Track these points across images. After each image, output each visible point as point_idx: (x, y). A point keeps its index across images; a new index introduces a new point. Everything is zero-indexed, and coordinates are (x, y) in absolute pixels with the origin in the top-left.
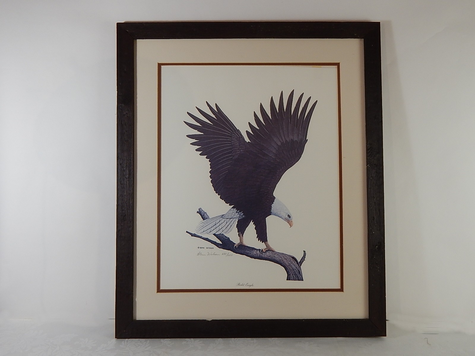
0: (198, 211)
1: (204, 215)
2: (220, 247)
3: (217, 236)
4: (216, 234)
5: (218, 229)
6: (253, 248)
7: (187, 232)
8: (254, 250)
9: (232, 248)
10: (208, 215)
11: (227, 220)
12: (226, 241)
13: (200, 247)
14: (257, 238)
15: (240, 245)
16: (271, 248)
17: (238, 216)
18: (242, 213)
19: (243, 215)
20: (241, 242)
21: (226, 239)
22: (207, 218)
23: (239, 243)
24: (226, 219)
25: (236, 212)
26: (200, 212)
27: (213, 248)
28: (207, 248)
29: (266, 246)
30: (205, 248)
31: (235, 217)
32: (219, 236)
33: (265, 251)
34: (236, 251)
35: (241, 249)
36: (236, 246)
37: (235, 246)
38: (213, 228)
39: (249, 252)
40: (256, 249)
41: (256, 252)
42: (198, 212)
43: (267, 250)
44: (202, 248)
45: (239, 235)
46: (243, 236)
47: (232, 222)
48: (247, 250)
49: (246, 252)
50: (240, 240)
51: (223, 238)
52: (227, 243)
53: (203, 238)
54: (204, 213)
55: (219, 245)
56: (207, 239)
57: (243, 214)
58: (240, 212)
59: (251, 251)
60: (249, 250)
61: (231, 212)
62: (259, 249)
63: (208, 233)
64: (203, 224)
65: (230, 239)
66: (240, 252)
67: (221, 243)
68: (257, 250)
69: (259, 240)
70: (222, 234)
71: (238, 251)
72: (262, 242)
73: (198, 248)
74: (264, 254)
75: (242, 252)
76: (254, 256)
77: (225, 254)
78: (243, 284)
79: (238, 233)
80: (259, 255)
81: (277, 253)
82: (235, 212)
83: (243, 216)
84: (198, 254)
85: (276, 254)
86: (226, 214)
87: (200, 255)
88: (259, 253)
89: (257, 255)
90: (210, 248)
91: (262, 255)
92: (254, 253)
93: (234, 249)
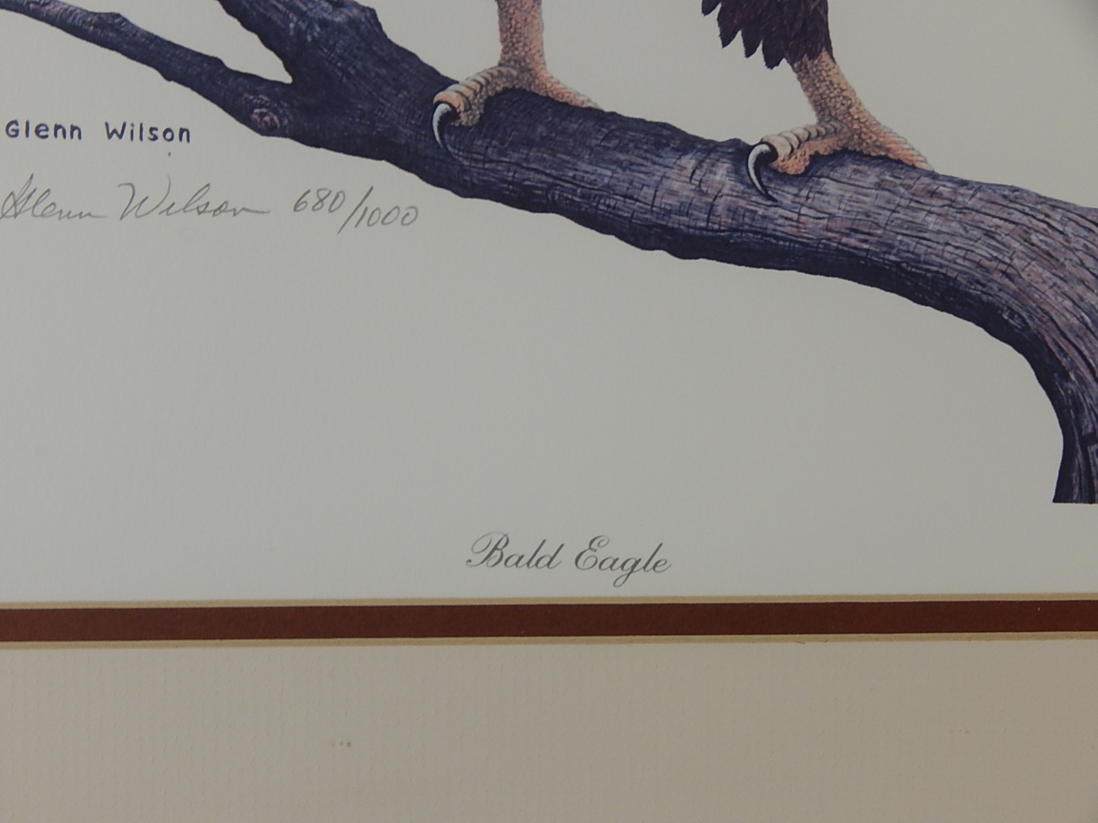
2: (267, 119)
6: (665, 132)
8: (676, 150)
9: (409, 132)
12: (332, 50)
13: (27, 123)
14: (706, 10)
15: (505, 90)
16: (867, 124)
20: (516, 61)
21: (338, 19)
23: (492, 75)
27: (182, 131)
28: (115, 131)
29: (821, 106)
30: (94, 132)
33: (795, 166)
34: (464, 170)
35: (514, 146)
36: (452, 114)
37: (442, 108)
39: (609, 173)
40: (688, 143)
41: (693, 173)
43: (822, 147)
44: (57, 127)
48: (591, 149)
49: (574, 177)
50: (503, 41)
51: (302, 15)
52: (349, 76)
53: (70, 12)
55: (256, 93)
56: (118, 31)
59: (640, 161)
60: (615, 149)
62: (735, 143)
65: (379, 25)
66: (505, 181)
67: (271, 68)
68: (708, 149)
69: (726, 40)
71: (476, 161)
72: (771, 62)
73: (12, 129)
74: (786, 194)
75: (532, 179)
76: (676, 221)
77: (327, 200)
78: (548, 550)
80: (732, 211)
81: (945, 190)
85: (933, 194)
87: (38, 210)
88: (725, 191)
89: (712, 205)
90: (146, 133)
91: (761, 211)
92: (676, 185)
93: (438, 139)
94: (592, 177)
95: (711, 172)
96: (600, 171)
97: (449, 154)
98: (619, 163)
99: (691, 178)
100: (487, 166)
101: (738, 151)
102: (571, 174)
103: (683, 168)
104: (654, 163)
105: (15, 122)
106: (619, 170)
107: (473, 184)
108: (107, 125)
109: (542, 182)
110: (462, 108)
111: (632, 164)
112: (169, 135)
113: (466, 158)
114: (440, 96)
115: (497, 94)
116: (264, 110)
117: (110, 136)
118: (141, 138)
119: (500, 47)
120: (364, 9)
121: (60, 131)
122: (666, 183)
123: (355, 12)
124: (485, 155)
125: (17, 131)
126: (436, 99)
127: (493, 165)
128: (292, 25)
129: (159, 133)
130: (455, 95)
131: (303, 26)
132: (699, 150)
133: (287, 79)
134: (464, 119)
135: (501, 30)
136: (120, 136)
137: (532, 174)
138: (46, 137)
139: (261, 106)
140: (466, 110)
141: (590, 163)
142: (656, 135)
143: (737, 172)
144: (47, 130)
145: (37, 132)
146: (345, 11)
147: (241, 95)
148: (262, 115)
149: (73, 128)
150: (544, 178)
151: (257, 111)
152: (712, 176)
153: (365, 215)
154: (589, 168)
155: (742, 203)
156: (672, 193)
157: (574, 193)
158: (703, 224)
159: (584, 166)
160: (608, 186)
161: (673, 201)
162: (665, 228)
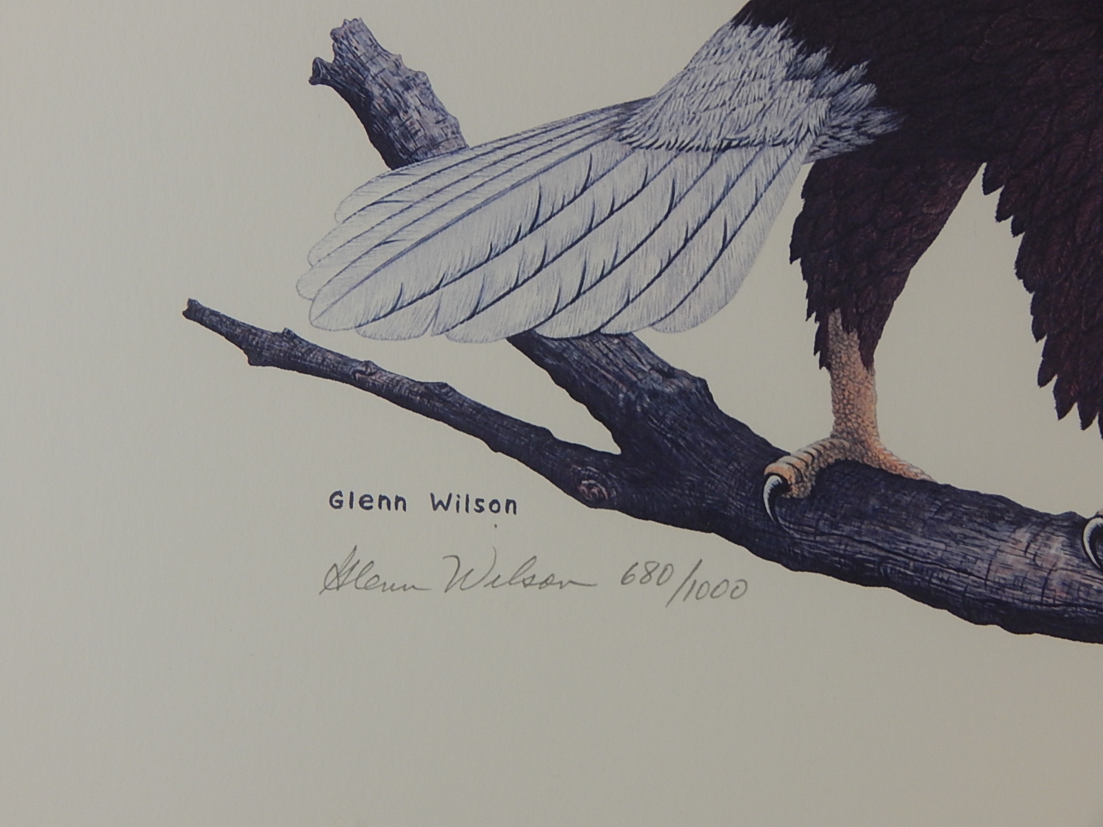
0: (329, 58)
1: (394, 111)
2: (595, 490)
3: (558, 356)
4: (538, 331)
5: (567, 273)
6: (1000, 505)
7: (194, 312)
8: (1011, 523)
9: (738, 504)
10: (448, 109)
11: (679, 161)
12: (662, 419)
13: (352, 494)
14: (1042, 382)
15: (837, 462)
17: (814, 123)
18: (864, 81)
19: (875, 104)
20: (848, 433)
21: (668, 390)
22: (434, 144)
23: (824, 447)
24: (663, 156)
25: (794, 73)
26: (345, 75)
27: (508, 502)
28: (441, 502)
30: (419, 504)
31: (773, 124)
32: (587, 362)
34: (795, 543)
35: (846, 519)
36: (783, 486)
37: (773, 480)
38: (505, 270)
39: (942, 546)
40: (1023, 516)
41: (1028, 547)
42: (321, 74)
44: (382, 498)
45: (822, 344)
46: (868, 362)
47: (742, 195)
48: (925, 522)
49: (907, 551)
50: (836, 412)
51: (632, 386)
52: (678, 447)
53: (397, 381)
54: (396, 81)
55: (584, 464)
56: (444, 401)
57: (865, 92)
58: (837, 63)
59: (974, 534)
60: (948, 522)
61: (730, 70)
62: (1071, 516)
63: (445, 318)
64: (383, 211)
65: (710, 396)
66: (836, 554)
67: (600, 439)
68: (1042, 522)
69: (1062, 412)
70: (624, 338)
71: (807, 533)
73: (335, 499)
75: (864, 552)
76: (1009, 595)
77: (655, 573)
79: (813, 326)
80: (1067, 585)
82: (780, 72)
83: (878, 123)
84: (337, 578)
86: (668, 95)
87: (361, 583)
88: (1060, 565)
89: (1047, 579)
90: (472, 505)
91: (1096, 586)
92: (1010, 559)
93: (768, 511)
94: (925, 551)
95: (1046, 545)
96: (933, 544)
97: (780, 527)
98: (951, 536)
99: (1026, 552)
100: (818, 538)
101: (1073, 524)
102: (903, 547)
103: (1017, 542)
104: (988, 536)
105: (340, 493)
106: (953, 543)
107: (803, 556)
108: (432, 496)
109: (874, 556)
110: (793, 481)
111: (966, 537)
112: (495, 507)
113: (797, 531)
114: (771, 468)
115: (829, 466)
116: (592, 482)
117: (435, 508)
118: (467, 510)
119: (833, 418)
120: (694, 380)
121: (384, 502)
122: (1000, 556)
123: (686, 382)
124: (816, 528)
125: (341, 502)
126: (766, 472)
127: (824, 538)
128: (621, 396)
129: (486, 505)
130: (787, 466)
131: (633, 397)
132: (1034, 524)
133: (616, 450)
134: (795, 491)
135: (834, 401)
136: (446, 508)
137: (863, 547)
138: (371, 507)
139: (589, 478)
140: (797, 482)
141: (924, 536)
142: (989, 508)
143: (1072, 546)
144: (371, 501)
145: (361, 503)
146: (676, 381)
147: (569, 466)
148: (590, 487)
149: (398, 499)
150: (876, 551)
151: (585, 482)
152: (1046, 549)
153: (694, 588)
154: (922, 541)
155: (1077, 577)
156: (1007, 567)
157: (906, 566)
158: (1038, 599)
159: (916, 539)
160: (941, 560)
161: (1008, 575)
162: (998, 602)
